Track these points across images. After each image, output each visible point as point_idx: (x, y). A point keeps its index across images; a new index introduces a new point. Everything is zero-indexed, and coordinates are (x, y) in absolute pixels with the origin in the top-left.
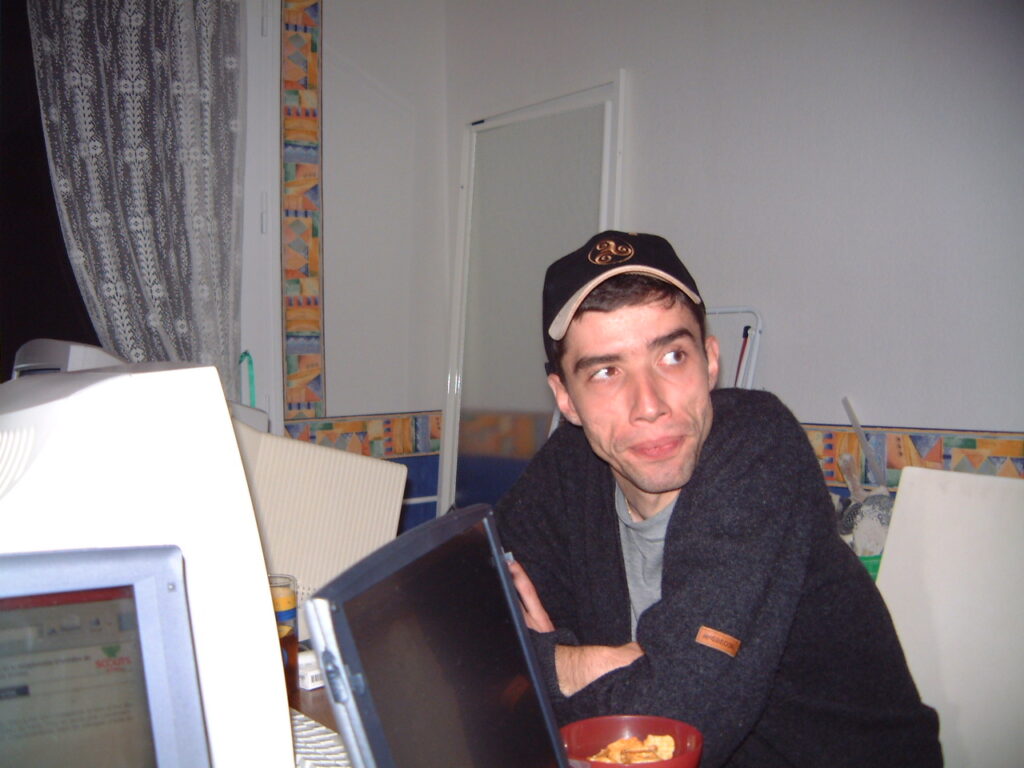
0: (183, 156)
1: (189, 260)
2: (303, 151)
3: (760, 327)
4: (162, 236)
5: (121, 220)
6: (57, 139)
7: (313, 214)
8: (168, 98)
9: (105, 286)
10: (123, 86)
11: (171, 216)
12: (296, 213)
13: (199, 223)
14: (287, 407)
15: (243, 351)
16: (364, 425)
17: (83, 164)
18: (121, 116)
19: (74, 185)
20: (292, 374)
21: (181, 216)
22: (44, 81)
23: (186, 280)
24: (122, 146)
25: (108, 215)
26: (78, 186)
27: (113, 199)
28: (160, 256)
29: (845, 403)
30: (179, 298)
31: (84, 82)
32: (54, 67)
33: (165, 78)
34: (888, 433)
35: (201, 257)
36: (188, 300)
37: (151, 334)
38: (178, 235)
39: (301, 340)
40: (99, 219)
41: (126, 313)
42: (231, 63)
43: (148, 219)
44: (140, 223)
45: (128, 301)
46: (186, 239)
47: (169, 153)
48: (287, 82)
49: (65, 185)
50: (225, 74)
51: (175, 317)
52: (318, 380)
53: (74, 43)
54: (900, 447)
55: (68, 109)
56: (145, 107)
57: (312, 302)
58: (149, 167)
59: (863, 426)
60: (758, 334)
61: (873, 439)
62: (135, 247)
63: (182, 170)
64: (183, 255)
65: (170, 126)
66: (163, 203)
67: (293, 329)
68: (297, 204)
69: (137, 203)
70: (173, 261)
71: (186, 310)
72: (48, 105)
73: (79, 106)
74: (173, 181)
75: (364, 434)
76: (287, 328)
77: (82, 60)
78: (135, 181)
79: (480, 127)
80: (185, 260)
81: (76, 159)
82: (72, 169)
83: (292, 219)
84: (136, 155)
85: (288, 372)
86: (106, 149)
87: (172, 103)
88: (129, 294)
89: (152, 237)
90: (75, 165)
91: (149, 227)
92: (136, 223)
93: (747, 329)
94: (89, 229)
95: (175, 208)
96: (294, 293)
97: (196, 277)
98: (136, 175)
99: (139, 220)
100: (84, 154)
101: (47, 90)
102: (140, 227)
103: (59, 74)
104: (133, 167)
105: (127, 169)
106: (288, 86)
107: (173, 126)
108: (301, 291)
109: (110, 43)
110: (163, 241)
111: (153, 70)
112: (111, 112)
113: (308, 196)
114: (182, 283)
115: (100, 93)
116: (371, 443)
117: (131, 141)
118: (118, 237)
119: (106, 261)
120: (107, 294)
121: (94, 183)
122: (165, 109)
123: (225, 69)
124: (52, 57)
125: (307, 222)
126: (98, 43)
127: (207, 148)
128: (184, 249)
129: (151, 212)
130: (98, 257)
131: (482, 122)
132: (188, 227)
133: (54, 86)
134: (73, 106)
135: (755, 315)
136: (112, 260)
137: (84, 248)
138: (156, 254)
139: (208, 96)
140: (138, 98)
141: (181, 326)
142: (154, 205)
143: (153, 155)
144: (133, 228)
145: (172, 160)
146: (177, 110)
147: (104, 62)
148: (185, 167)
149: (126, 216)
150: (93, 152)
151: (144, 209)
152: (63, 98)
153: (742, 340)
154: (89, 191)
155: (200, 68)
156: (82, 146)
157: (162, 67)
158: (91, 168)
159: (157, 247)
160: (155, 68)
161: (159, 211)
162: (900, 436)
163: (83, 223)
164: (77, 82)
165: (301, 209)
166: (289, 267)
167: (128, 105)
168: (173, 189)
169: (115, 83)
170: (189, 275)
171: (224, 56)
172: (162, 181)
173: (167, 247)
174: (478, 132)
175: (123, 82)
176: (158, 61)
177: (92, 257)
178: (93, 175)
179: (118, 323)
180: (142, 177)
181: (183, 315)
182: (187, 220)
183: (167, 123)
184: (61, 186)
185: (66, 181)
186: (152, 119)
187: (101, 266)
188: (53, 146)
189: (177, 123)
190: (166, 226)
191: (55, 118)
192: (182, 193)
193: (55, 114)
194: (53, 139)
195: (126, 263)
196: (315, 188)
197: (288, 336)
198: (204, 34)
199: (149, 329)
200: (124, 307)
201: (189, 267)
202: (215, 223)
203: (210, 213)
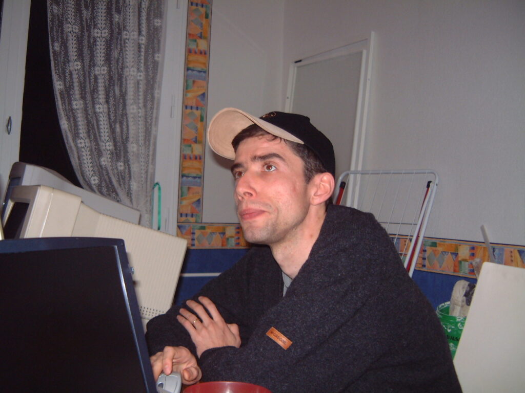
0: (127, 72)
1: (128, 130)
2: (198, 74)
3: (437, 182)
4: (112, 115)
5: (90, 105)
6: (57, 60)
7: (201, 109)
8: (121, 40)
9: (79, 141)
10: (96, 33)
11: (119, 106)
12: (192, 108)
13: (133, 109)
14: (179, 215)
15: (156, 182)
16: (224, 229)
17: (71, 74)
18: (94, 49)
19: (65, 85)
20: (183, 197)
21: (125, 105)
22: (52, 28)
23: (125, 141)
24: (94, 65)
25: (82, 102)
26: (67, 85)
27: (85, 94)
28: (111, 126)
29: (482, 229)
30: (120, 150)
31: (74, 30)
32: (59, 22)
33: (120, 29)
34: (506, 248)
35: (135, 129)
36: (126, 152)
37: (102, 168)
38: (122, 116)
39: (190, 179)
40: (78, 104)
41: (90, 157)
42: (158, 22)
43: (106, 106)
44: (101, 108)
45: (91, 150)
46: (127, 118)
47: (120, 70)
48: (190, 35)
49: (60, 85)
50: (153, 28)
51: (117, 161)
52: (199, 202)
53: (69, 9)
54: (512, 256)
55: (64, 44)
56: (107, 44)
57: (198, 158)
58: (107, 77)
59: (491, 243)
60: (435, 187)
61: (497, 251)
62: (98, 121)
63: (126, 80)
64: (124, 127)
65: (121, 55)
66: (114, 98)
67: (186, 172)
68: (193, 103)
69: (100, 97)
70: (118, 129)
71: (124, 157)
72: (53, 41)
73: (70, 42)
74: (121, 86)
75: (224, 234)
76: (182, 171)
77: (73, 18)
78: (100, 85)
79: (299, 64)
80: (125, 129)
81: (67, 71)
82: (65, 76)
83: (189, 111)
84: (101, 70)
85: (181, 196)
86: (83, 67)
87: (123, 42)
88: (91, 146)
89: (107, 116)
90: (67, 74)
91: (106, 110)
92: (99, 108)
93: (429, 183)
94: (72, 110)
95: (121, 101)
96: (187, 152)
97: (131, 139)
98: (101, 81)
99: (101, 106)
100: (71, 68)
101: (53, 33)
102: (101, 110)
103: (61, 25)
104: (99, 77)
105: (96, 78)
106: (191, 37)
107: (123, 56)
108: (192, 152)
109: (90, 10)
110: (113, 118)
111: (113, 25)
112: (89, 47)
113: (199, 99)
114: (123, 143)
115: (82, 36)
116: (228, 239)
117: (99, 63)
118: (87, 114)
119: (80, 127)
120: (80, 145)
121: (76, 84)
122: (119, 47)
123: (154, 26)
124: (58, 15)
125: (197, 113)
126: (83, 8)
127: (142, 69)
128: (125, 124)
129: (107, 102)
130: (76, 125)
131: (300, 61)
132: (128, 112)
133: (57, 32)
134: (67, 43)
135: (435, 174)
136: (84, 127)
137: (68, 119)
138: (109, 125)
139: (143, 40)
140: (104, 39)
141: (121, 166)
142: (109, 98)
143: (110, 71)
144: (98, 110)
145: (121, 74)
146: (125, 47)
147: (86, 19)
148: (128, 78)
149: (94, 104)
150: (76, 68)
151: (104, 100)
152: (62, 38)
153: (426, 189)
154: (73, 89)
155: (140, 25)
156: (71, 64)
157: (118, 23)
158: (75, 76)
159: (109, 121)
160: (114, 24)
161: (112, 102)
162: (512, 250)
163: (68, 105)
164: (70, 29)
165: (194, 105)
166: (186, 137)
167: (98, 43)
168: (121, 91)
169: (92, 31)
170: (127, 138)
171: (154, 18)
172: (114, 85)
173: (115, 122)
174: (298, 67)
175: (96, 30)
176: (117, 20)
177: (73, 124)
178: (75, 80)
179: (85, 162)
180: (103, 82)
181: (122, 159)
182: (127, 107)
183: (120, 54)
184: (58, 85)
185: (61, 83)
186: (111, 51)
187: (77, 129)
188: (55, 63)
189: (125, 54)
190: (115, 110)
191: (57, 48)
192: (126, 93)
193: (57, 47)
194: (55, 59)
195: (90, 129)
196: (203, 95)
197: (183, 176)
198: (143, 6)
199: (101, 166)
200: (89, 153)
201: (128, 133)
202: (144, 110)
203: (141, 105)
